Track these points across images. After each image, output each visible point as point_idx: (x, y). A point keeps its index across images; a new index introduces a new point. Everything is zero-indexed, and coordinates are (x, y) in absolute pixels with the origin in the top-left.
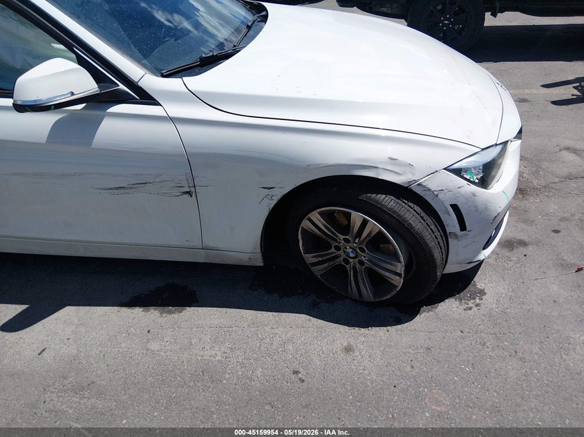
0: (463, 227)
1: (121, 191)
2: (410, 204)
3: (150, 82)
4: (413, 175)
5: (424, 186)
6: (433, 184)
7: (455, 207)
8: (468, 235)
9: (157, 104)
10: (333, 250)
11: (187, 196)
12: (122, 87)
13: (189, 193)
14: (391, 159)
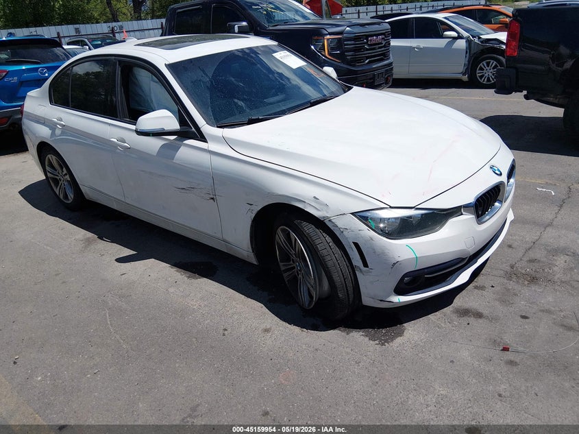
0: (366, 265)
1: (183, 191)
2: (324, 234)
3: (207, 129)
4: (327, 212)
5: (333, 223)
6: (341, 223)
7: (356, 245)
8: (371, 272)
9: (206, 141)
10: (291, 262)
11: (212, 200)
12: (193, 129)
13: (212, 199)
14: (315, 197)
